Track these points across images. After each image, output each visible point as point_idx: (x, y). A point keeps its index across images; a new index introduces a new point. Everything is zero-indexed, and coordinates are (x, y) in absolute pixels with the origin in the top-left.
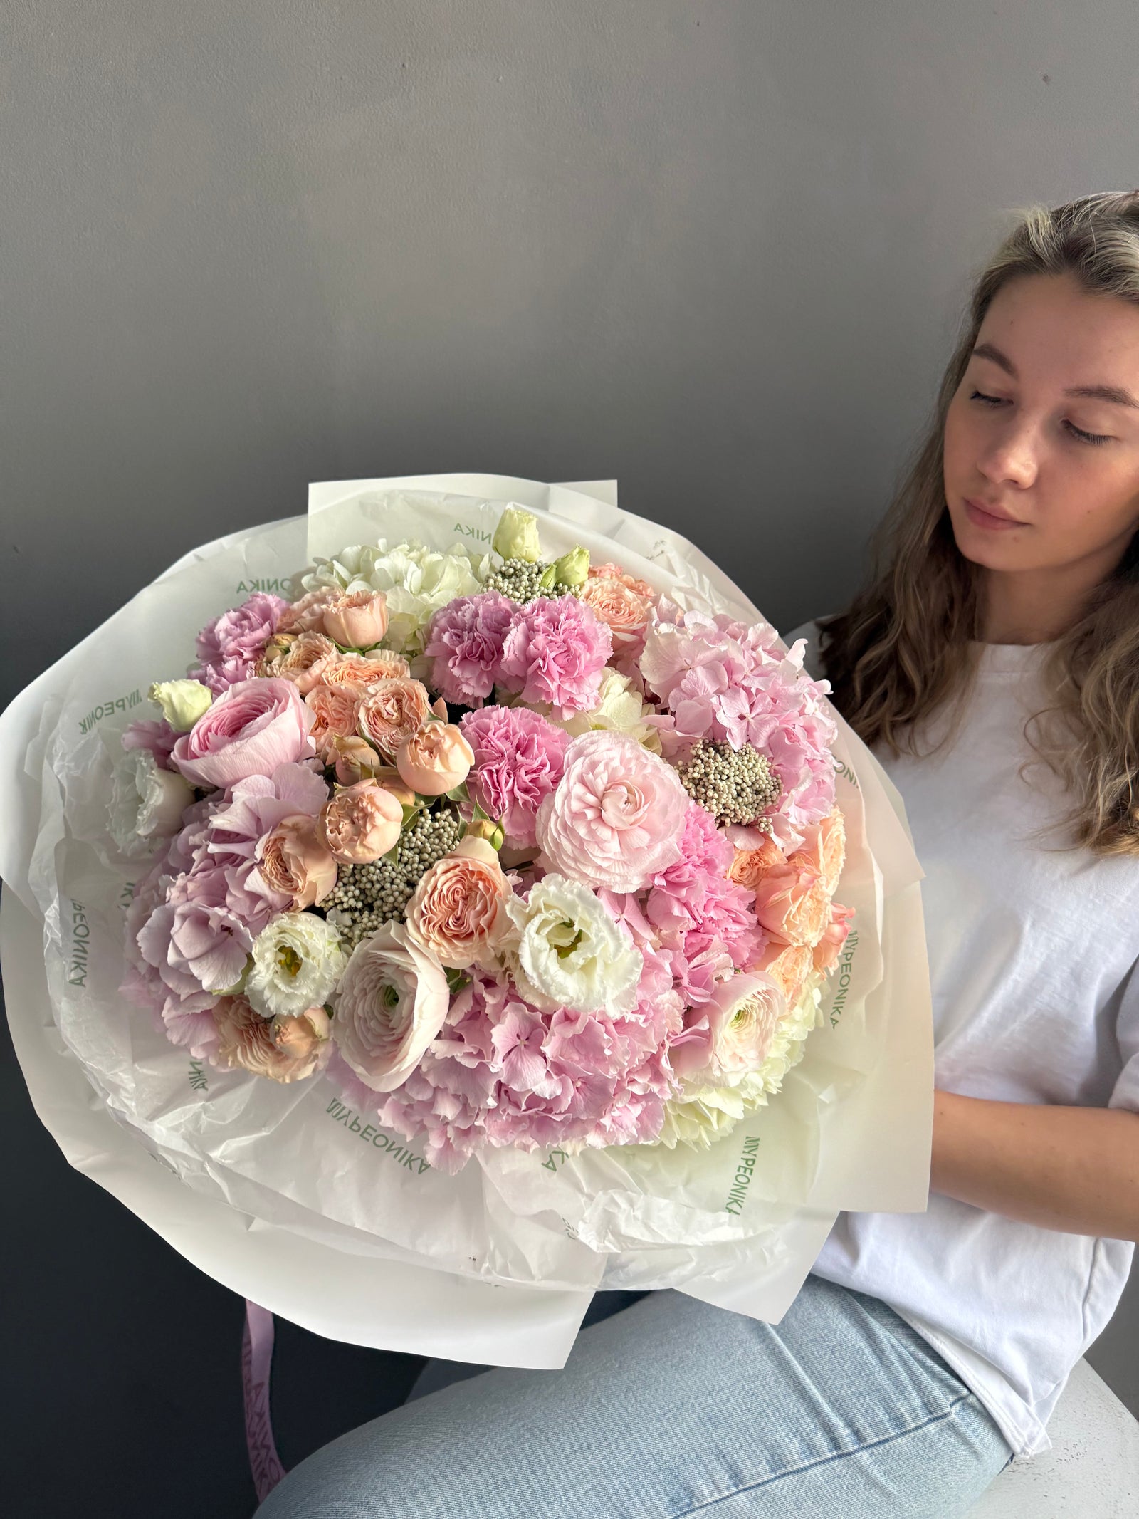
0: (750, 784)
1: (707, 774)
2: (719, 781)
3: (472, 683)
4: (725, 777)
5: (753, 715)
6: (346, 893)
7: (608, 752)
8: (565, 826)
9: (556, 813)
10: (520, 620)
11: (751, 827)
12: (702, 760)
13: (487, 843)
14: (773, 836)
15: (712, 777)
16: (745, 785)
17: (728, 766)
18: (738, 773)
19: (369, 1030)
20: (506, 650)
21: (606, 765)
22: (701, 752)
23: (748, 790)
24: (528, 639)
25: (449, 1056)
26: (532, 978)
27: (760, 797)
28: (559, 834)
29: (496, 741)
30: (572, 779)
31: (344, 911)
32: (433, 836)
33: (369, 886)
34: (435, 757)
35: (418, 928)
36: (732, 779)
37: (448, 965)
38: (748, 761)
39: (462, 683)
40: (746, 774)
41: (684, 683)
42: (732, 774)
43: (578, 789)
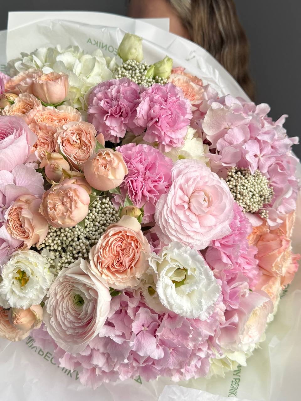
0: (258, 192)
1: (236, 186)
2: (242, 190)
3: (116, 129)
4: (245, 188)
5: (262, 155)
6: (53, 241)
7: (195, 172)
8: (171, 212)
9: (167, 205)
10: (145, 96)
11: (257, 214)
12: (234, 178)
13: (136, 220)
14: (268, 220)
15: (238, 187)
16: (255, 193)
17: (247, 182)
18: (252, 186)
19: (65, 318)
20: (138, 112)
21: (194, 180)
22: (234, 174)
23: (257, 195)
24: (150, 108)
25: (107, 336)
26: (163, 300)
27: (263, 199)
28: (168, 216)
29: (135, 164)
30: (177, 186)
31: (50, 250)
32: (100, 212)
33: (65, 238)
34: (108, 170)
35: (96, 267)
36: (249, 189)
37: (112, 287)
38: (258, 180)
39: (111, 129)
40: (256, 186)
41: (226, 136)
42: (249, 187)
43: (180, 193)
